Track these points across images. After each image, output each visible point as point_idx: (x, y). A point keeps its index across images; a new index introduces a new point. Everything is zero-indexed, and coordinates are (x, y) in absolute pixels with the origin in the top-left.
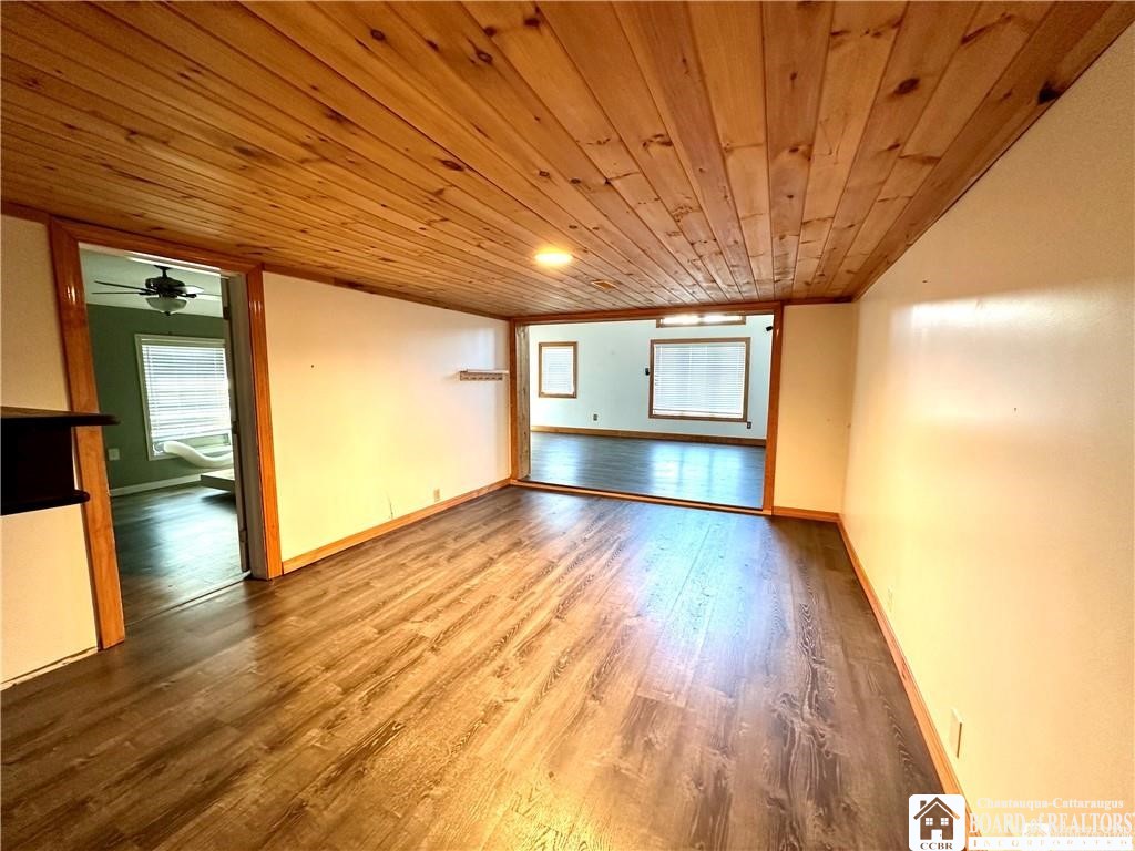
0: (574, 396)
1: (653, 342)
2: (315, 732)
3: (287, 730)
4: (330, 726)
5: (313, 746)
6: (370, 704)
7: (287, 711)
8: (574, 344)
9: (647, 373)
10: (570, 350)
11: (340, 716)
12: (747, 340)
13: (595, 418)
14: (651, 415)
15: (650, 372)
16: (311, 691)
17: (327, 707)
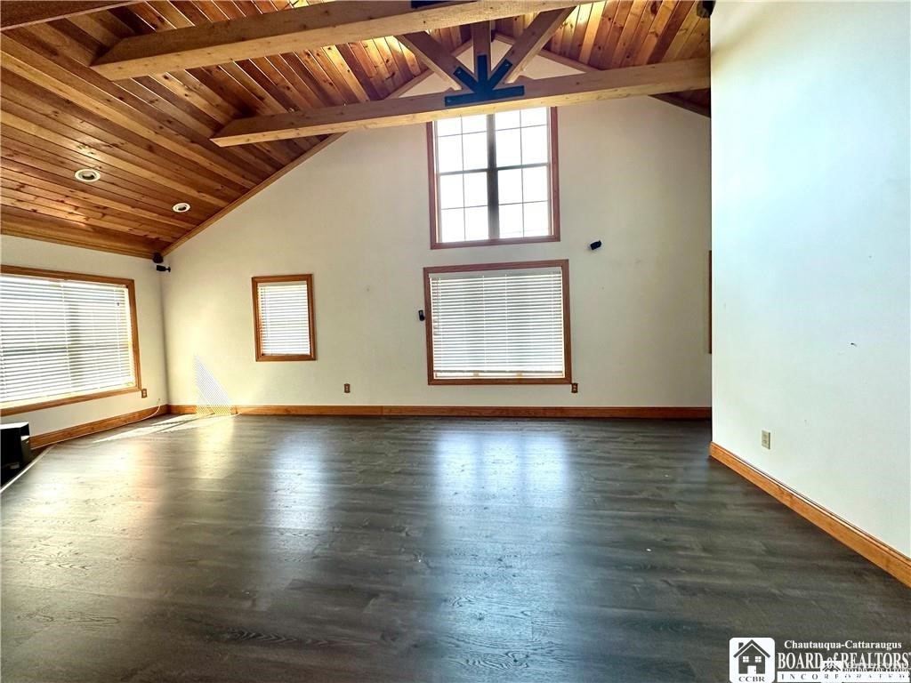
0: (311, 357)
1: (427, 271)
8: (308, 279)
9: (422, 318)
10: (302, 288)
12: (564, 265)
13: (347, 389)
14: (432, 380)
15: (425, 316)
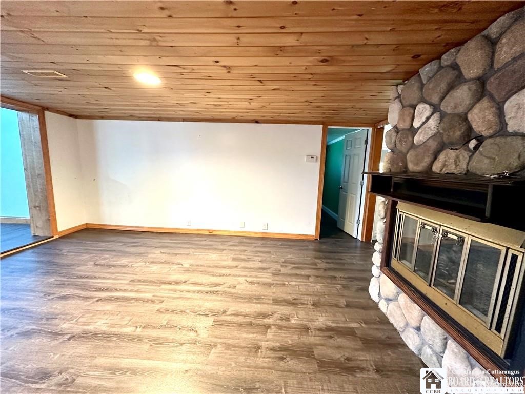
2: (293, 321)
3: (299, 331)
4: (288, 319)
5: (298, 317)
6: (270, 314)
7: (292, 340)
11: (282, 319)
16: (277, 341)
17: (280, 328)
